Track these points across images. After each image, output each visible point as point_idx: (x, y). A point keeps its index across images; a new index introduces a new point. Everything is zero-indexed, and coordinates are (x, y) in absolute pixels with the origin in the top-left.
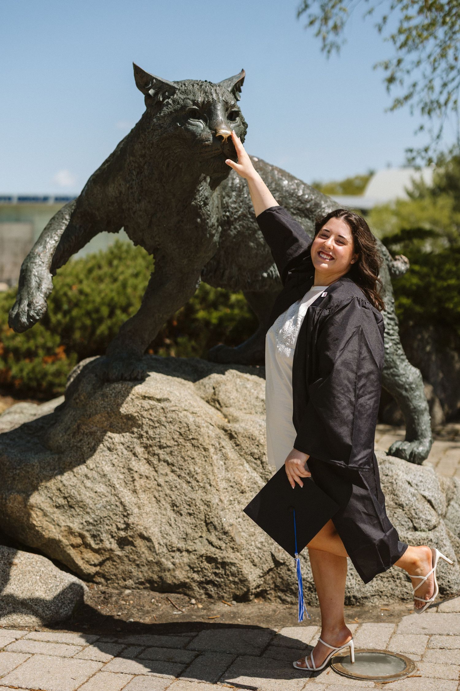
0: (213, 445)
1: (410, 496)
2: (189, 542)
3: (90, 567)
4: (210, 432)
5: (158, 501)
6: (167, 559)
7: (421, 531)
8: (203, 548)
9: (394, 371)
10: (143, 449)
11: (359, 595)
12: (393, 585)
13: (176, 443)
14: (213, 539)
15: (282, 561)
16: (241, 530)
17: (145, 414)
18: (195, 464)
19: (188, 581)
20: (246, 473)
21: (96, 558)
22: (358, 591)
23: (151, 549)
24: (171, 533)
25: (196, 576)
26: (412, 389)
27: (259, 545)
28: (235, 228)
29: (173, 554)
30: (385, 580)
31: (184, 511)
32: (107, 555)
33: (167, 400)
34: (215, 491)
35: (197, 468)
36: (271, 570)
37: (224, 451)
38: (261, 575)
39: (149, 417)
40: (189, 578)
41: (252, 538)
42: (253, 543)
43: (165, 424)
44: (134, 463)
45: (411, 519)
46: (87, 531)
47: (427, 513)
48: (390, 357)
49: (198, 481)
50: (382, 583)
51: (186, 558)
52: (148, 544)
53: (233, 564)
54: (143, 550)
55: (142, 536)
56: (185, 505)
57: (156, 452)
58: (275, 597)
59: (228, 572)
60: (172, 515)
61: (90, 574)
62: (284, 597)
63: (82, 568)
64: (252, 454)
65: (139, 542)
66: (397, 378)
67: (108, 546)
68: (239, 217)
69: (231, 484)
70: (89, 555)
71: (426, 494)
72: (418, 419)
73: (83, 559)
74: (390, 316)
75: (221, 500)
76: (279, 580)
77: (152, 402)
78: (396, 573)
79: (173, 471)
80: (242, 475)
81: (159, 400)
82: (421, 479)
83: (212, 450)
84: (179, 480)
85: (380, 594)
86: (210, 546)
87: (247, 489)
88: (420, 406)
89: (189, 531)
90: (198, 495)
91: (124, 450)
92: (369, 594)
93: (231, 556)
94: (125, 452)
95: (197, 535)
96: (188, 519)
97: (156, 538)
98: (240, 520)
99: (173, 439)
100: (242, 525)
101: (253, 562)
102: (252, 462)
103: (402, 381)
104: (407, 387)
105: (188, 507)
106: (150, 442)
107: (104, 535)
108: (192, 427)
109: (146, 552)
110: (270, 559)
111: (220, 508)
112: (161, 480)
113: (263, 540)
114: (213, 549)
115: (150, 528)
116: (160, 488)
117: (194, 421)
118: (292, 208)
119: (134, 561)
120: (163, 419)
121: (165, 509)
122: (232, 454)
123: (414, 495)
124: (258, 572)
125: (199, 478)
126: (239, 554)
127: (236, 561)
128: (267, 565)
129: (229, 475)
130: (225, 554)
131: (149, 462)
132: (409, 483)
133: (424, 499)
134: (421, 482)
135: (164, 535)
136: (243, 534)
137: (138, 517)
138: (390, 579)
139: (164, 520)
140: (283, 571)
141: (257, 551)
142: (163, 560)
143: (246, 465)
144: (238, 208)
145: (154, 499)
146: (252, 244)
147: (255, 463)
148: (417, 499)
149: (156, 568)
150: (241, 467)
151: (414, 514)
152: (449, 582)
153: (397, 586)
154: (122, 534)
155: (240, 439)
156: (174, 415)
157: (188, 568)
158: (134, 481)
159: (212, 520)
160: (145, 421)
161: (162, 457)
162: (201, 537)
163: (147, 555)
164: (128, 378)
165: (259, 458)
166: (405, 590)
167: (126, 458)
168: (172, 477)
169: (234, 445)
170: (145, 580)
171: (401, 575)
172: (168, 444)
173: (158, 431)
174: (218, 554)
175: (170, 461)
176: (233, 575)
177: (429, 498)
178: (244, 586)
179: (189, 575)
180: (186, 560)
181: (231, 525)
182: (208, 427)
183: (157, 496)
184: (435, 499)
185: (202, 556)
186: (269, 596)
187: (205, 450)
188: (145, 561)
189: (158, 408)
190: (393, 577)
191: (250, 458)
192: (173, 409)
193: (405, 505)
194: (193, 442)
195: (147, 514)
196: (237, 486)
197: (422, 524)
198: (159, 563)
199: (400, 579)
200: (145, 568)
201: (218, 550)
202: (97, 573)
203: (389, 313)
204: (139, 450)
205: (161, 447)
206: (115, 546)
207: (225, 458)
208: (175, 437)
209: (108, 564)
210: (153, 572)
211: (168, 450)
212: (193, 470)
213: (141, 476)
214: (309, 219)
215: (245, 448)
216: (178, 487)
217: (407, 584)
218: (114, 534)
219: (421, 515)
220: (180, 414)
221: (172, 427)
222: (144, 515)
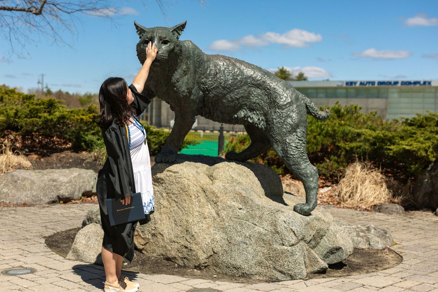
0: (194, 195)
1: (283, 228)
2: (179, 239)
3: (140, 245)
4: (194, 189)
5: (169, 219)
6: (169, 245)
7: (285, 246)
8: (183, 243)
9: (298, 167)
10: (166, 194)
11: (248, 273)
12: (267, 271)
13: (179, 193)
14: (188, 238)
15: (216, 252)
16: (200, 235)
17: (167, 178)
18: (186, 203)
19: (176, 256)
20: (208, 209)
21: (143, 242)
22: (248, 271)
23: (163, 240)
24: (172, 234)
25: (180, 255)
26: (308, 177)
27: (207, 243)
28: (212, 93)
29: (172, 243)
30: (263, 267)
31: (178, 224)
32: (147, 241)
33: (177, 172)
34: (191, 216)
35: (186, 205)
36: (211, 256)
37: (199, 198)
38: (207, 257)
39: (169, 179)
40: (177, 255)
41: (205, 240)
42: (204, 242)
43: (176, 183)
44: (161, 201)
45: (282, 239)
46: (140, 229)
47: (290, 237)
48: (295, 160)
49: (185, 211)
50: (261, 269)
51: (176, 246)
52: (162, 238)
53: (194, 251)
54: (160, 240)
55: (160, 233)
56: (179, 222)
57: (171, 196)
58: (213, 269)
59: (192, 254)
60: (174, 225)
61: (140, 249)
62: (216, 270)
63: (137, 245)
64: (213, 201)
65: (159, 236)
66: (300, 170)
67: (147, 237)
68: (214, 88)
69: (200, 214)
70: (140, 240)
71: (293, 228)
72: (309, 192)
73: (138, 242)
74: (300, 139)
75: (193, 221)
76: (214, 261)
77: (170, 173)
78: (269, 265)
79: (177, 206)
80: (206, 210)
81: (174, 172)
82: (293, 220)
83: (193, 197)
84: (179, 210)
85: (260, 274)
86: (187, 241)
87: (207, 217)
88: (311, 186)
89: (179, 233)
90: (185, 217)
91: (159, 194)
92: (253, 273)
93: (194, 247)
94: (159, 195)
95: (182, 236)
96: (180, 228)
97: (166, 236)
98: (201, 231)
99: (178, 190)
100: (201, 233)
101: (203, 251)
102: (212, 204)
103: (302, 172)
104: (305, 175)
105: (180, 222)
106: (169, 191)
107: (146, 232)
108: (186, 186)
109: (161, 241)
110: (211, 250)
111: (192, 224)
112: (172, 209)
113: (209, 241)
114: (187, 243)
115: (164, 230)
116: (171, 213)
117: (187, 183)
118: (249, 83)
119: (157, 245)
120: (175, 181)
121: (172, 223)
122: (203, 200)
123: (286, 228)
124: (205, 256)
125: (186, 209)
126: (197, 246)
127: (195, 249)
128: (210, 253)
129: (200, 210)
130: (192, 246)
131: (168, 201)
132: (285, 222)
133: (291, 231)
134: (292, 222)
135: (169, 234)
136: (201, 237)
137: (160, 225)
138: (266, 267)
139: (170, 228)
140: (216, 256)
141: (205, 246)
142: (167, 245)
143: (210, 206)
144: (213, 83)
145: (168, 218)
146: (224, 101)
147: (214, 206)
148: (287, 230)
149: (165, 249)
150: (207, 207)
151: (283, 237)
152: (295, 273)
153: (269, 271)
154: (153, 232)
155: (208, 193)
156: (179, 180)
157: (177, 250)
158: (161, 208)
159: (188, 229)
160: (167, 181)
161: (173, 198)
162: (184, 237)
163: (162, 243)
164: (164, 162)
165: (216, 203)
166: (272, 274)
167: (159, 198)
168: (176, 208)
169: (205, 196)
170: (160, 254)
171: (271, 266)
172: (176, 193)
173: (172, 186)
174: (189, 245)
175: (176, 201)
176: (194, 256)
177: (294, 230)
178: (199, 261)
179: (177, 254)
180: (176, 247)
181: (196, 232)
182: (193, 186)
183: (169, 216)
184: (297, 231)
185: (182, 245)
186: (210, 268)
187: (191, 197)
188: (160, 245)
189: (173, 176)
190: (267, 266)
191: (212, 203)
192: (179, 177)
193: (280, 232)
194: (186, 192)
195: (164, 224)
196: (203, 215)
197: (287, 242)
198: (166, 247)
199: (271, 268)
200: (161, 249)
201: (189, 243)
202: (143, 249)
203: (299, 137)
204: (164, 195)
205: (173, 194)
206: (150, 237)
207: (199, 201)
208: (179, 190)
209: (148, 245)
210: (163, 251)
211: (176, 195)
212: (184, 205)
213: (164, 207)
214: (260, 89)
215: (210, 198)
216: (178, 213)
217: (274, 271)
218: (150, 232)
219: (286, 238)
220: (182, 179)
221: (178, 185)
222: (162, 224)
